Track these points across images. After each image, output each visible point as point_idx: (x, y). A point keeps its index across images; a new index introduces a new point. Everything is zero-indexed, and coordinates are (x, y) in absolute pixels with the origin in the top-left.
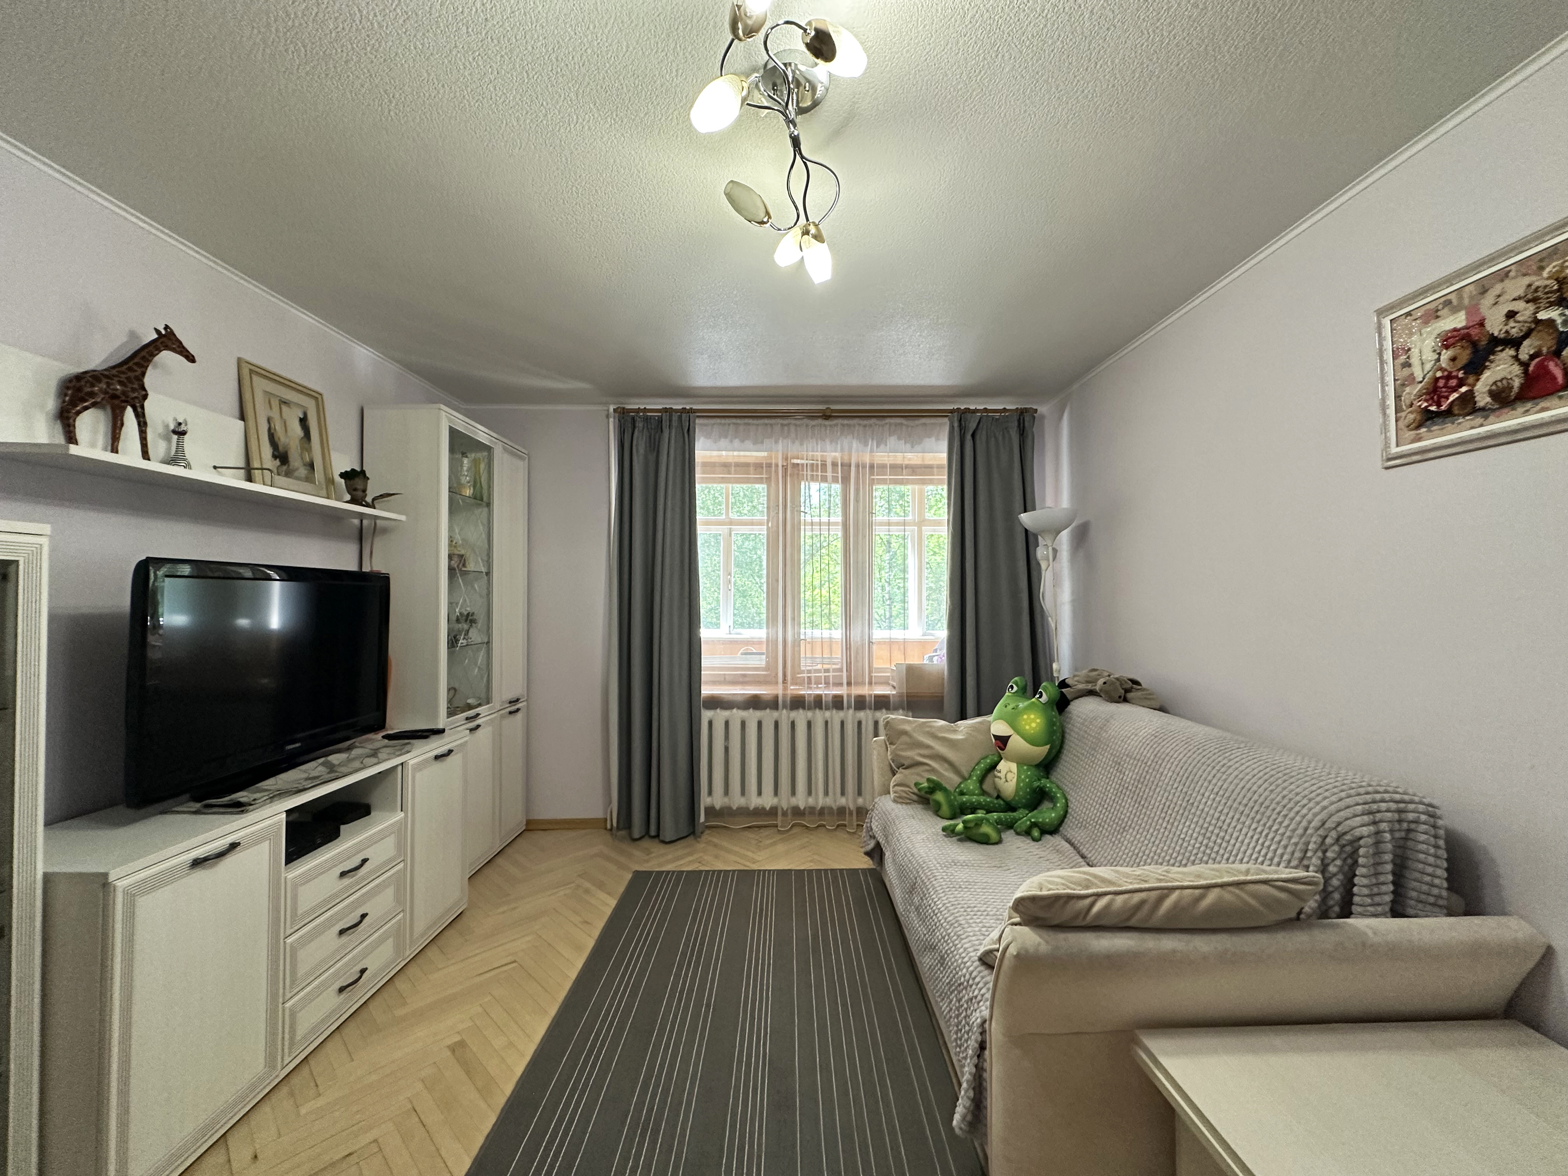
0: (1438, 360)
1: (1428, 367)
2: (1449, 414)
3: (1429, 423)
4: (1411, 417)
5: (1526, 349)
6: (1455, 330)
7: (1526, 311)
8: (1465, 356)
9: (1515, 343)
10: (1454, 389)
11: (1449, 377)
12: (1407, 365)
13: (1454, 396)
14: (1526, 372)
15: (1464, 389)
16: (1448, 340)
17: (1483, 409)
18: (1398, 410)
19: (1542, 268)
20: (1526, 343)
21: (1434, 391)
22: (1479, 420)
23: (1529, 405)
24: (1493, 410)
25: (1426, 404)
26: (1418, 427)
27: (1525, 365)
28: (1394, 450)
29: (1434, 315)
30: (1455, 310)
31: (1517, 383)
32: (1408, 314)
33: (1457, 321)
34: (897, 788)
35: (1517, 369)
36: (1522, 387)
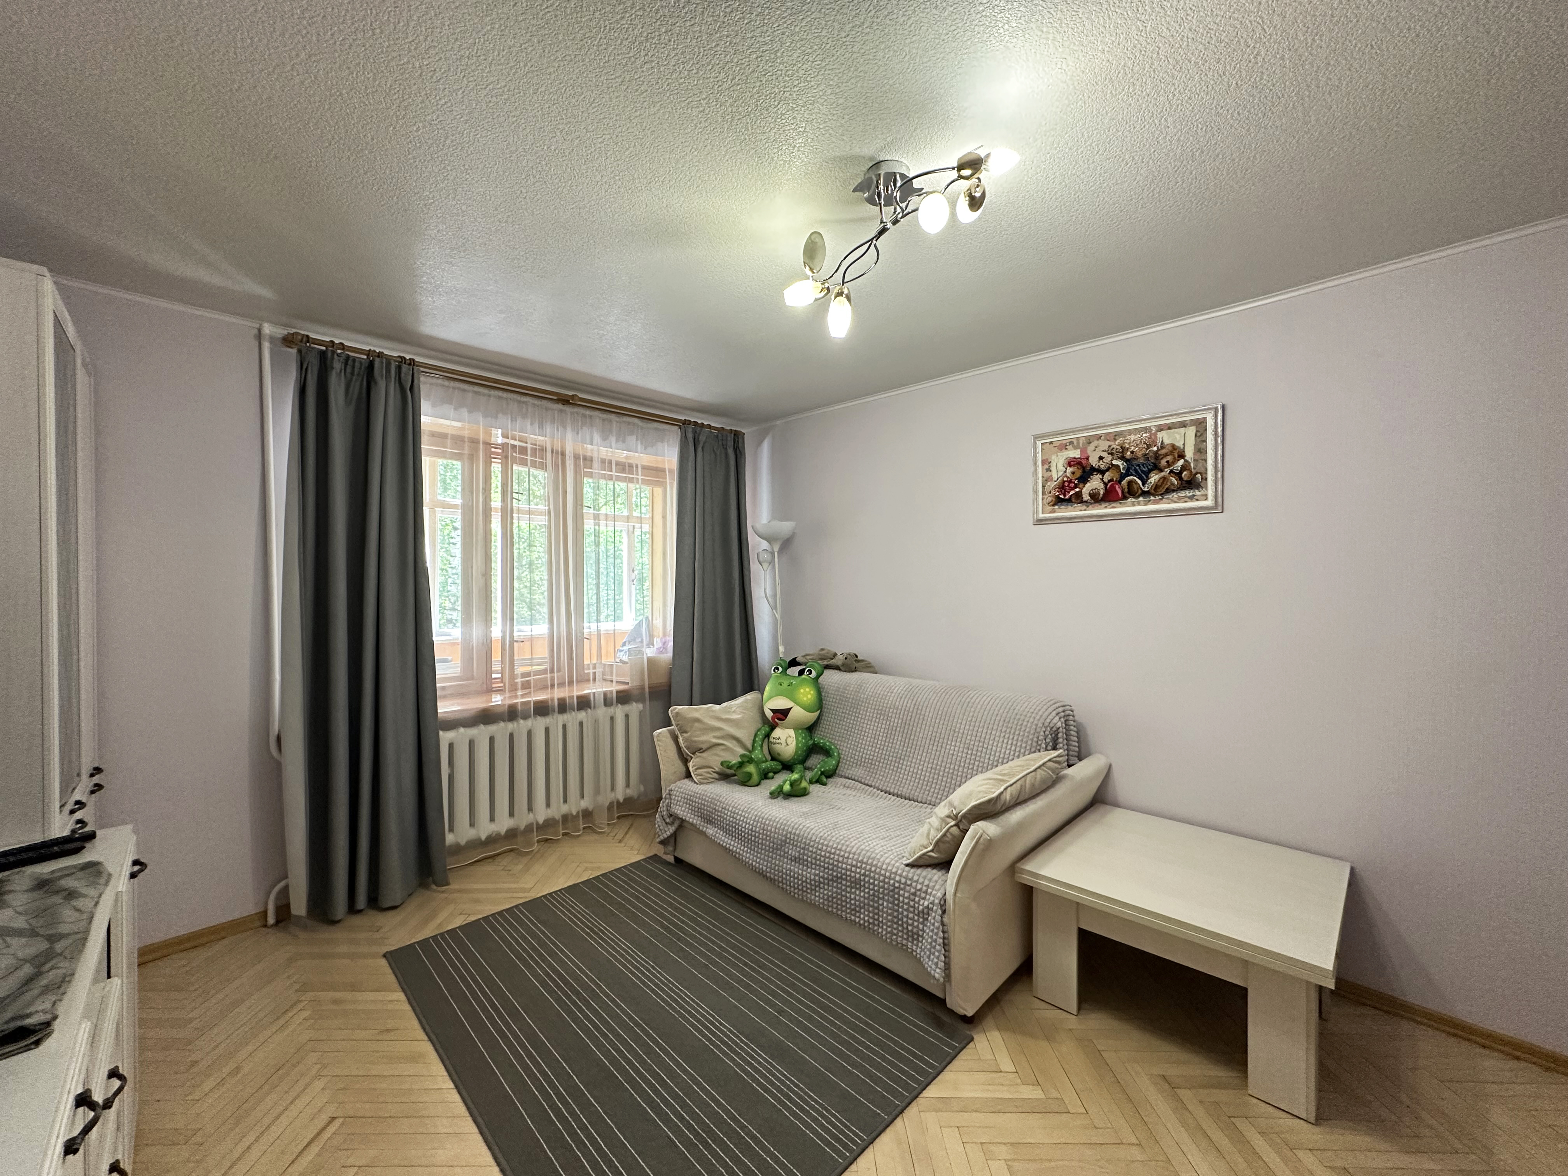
0: (1066, 472)
1: (1060, 474)
2: (1069, 501)
3: (1059, 504)
4: (1050, 499)
5: (1107, 476)
6: (1075, 458)
7: (1108, 458)
8: (1079, 473)
9: (1103, 472)
10: (1073, 489)
11: (1070, 482)
12: (1049, 470)
13: (1072, 492)
14: (1106, 488)
15: (1077, 490)
16: (1070, 463)
17: (1086, 502)
18: (1043, 493)
19: (1115, 440)
20: (1107, 474)
21: (1062, 487)
22: (1085, 507)
23: (1107, 504)
24: (1091, 504)
25: (1057, 494)
26: (1053, 505)
27: (1106, 484)
28: (1041, 516)
29: (1063, 447)
30: (1075, 448)
31: (1102, 492)
32: (1051, 443)
33: (1076, 454)
34: (700, 771)
35: (1102, 486)
36: (1104, 494)
